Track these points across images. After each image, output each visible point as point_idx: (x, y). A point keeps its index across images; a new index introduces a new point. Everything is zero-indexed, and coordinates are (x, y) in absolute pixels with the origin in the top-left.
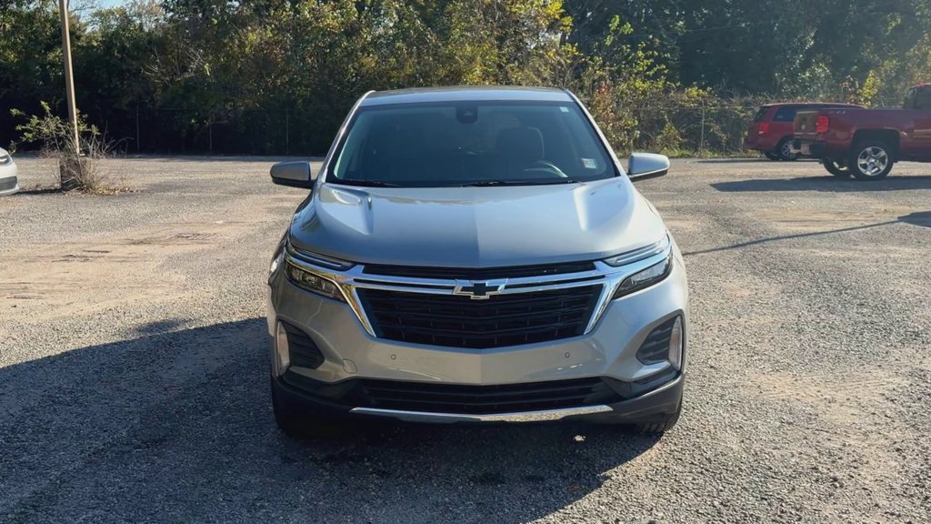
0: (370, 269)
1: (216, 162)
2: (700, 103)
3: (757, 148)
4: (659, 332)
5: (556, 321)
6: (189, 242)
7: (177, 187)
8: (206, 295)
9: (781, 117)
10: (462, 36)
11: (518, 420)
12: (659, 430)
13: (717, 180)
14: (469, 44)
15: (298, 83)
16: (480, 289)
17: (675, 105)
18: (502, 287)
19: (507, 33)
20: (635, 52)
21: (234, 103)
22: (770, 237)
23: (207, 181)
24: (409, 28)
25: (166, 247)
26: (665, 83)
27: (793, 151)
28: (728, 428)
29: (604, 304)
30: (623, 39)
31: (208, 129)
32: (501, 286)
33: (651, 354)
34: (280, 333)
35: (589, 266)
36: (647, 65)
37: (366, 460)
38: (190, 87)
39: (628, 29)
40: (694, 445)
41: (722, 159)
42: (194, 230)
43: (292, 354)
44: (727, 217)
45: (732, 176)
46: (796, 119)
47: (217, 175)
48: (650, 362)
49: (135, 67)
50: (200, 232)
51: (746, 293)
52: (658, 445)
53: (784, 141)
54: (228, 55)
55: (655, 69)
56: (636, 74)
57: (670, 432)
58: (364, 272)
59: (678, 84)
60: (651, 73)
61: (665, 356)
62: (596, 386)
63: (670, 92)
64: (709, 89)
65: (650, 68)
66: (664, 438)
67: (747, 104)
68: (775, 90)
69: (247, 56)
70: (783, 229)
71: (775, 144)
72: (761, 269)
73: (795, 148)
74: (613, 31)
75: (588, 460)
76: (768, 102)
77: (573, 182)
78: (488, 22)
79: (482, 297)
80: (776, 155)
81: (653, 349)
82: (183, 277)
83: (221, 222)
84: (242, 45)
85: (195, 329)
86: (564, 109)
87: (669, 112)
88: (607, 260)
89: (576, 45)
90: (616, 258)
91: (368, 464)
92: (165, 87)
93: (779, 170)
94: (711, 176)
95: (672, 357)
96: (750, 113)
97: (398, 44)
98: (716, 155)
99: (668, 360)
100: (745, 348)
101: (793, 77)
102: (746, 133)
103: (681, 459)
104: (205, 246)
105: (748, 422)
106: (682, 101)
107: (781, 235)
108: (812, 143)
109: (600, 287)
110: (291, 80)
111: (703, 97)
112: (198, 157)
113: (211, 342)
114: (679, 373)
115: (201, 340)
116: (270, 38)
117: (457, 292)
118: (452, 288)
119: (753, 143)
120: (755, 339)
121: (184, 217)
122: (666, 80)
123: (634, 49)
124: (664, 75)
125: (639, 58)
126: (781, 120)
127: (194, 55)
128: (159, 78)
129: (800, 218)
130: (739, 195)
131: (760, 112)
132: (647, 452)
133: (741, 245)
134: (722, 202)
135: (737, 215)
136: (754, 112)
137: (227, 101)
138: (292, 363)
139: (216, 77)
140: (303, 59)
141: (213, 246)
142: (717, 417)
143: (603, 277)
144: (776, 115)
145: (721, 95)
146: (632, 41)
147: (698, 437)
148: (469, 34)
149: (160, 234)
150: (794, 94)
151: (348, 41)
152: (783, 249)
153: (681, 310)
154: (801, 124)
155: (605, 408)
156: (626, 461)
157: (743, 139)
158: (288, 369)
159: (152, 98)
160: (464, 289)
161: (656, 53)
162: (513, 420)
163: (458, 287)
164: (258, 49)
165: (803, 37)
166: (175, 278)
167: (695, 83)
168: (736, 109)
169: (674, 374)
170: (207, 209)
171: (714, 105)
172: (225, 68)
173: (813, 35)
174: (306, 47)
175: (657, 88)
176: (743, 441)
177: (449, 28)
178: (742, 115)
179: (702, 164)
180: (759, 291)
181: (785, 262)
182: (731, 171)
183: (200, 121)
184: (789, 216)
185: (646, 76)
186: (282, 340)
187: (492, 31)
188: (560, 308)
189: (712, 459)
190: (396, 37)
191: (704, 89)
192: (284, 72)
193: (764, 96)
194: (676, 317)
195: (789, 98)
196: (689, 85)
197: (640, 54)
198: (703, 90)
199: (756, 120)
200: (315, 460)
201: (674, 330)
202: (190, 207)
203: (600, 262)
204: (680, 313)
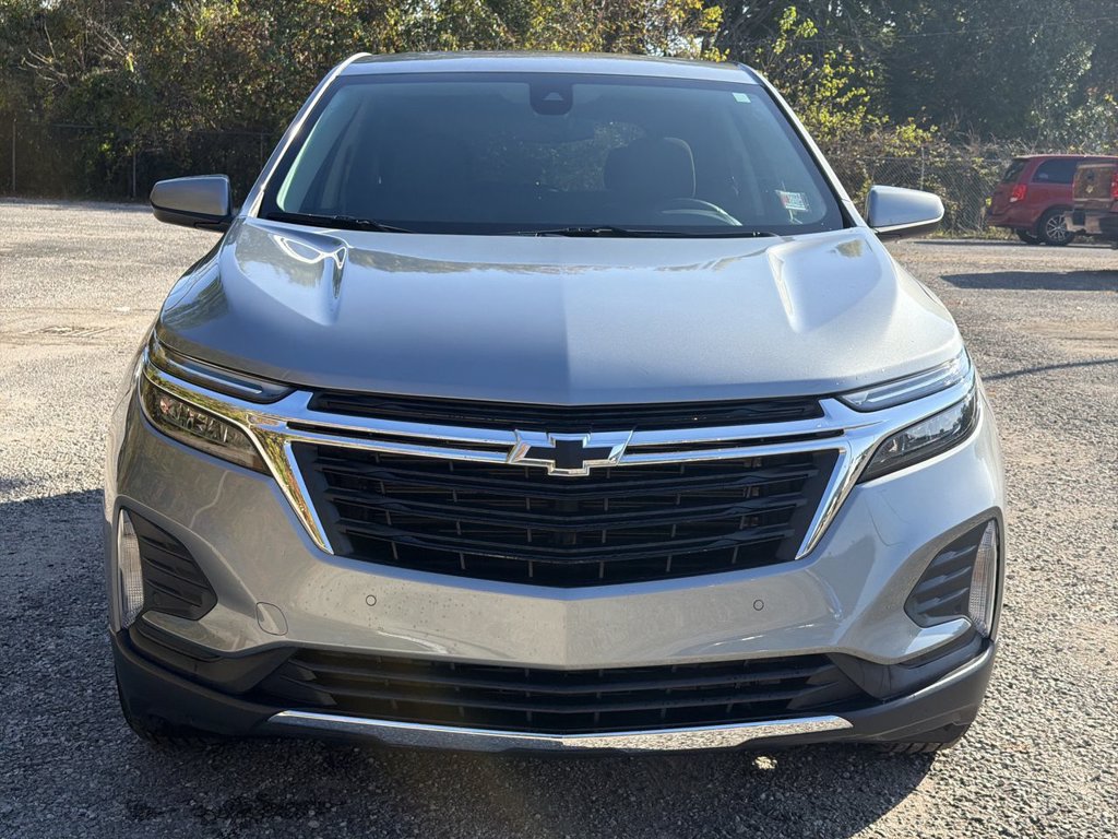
0: (326, 400)
1: (139, 214)
2: (919, 151)
3: (1006, 225)
4: (952, 555)
5: (735, 529)
6: (63, 340)
7: (62, 251)
8: (65, 435)
9: (1045, 176)
10: (548, 29)
11: (643, 747)
12: (928, 750)
13: (950, 271)
14: (559, 42)
15: (281, 93)
16: (569, 454)
17: (880, 152)
18: (618, 449)
19: (619, 28)
20: (820, 66)
21: (175, 119)
22: (1056, 363)
23: (115, 242)
24: (463, 12)
25: (20, 348)
26: (865, 117)
27: (1071, 228)
28: (1062, 744)
29: (838, 493)
30: (800, 45)
31: (130, 160)
32: (617, 447)
33: (936, 602)
34: (125, 535)
35: (808, 408)
36: (838, 88)
37: (312, 813)
38: (100, 92)
39: (809, 28)
40: (1000, 785)
41: (950, 240)
42: (77, 320)
43: (150, 584)
44: (977, 330)
45: (973, 264)
46: (1077, 177)
47: (137, 234)
48: (931, 620)
49: (11, 55)
50: (86, 325)
51: (1035, 460)
52: (926, 784)
53: (1055, 212)
54: (168, 43)
55: (850, 95)
56: (820, 102)
57: (946, 751)
58: (311, 407)
59: (885, 119)
60: (844, 100)
61: (960, 608)
62: (817, 675)
63: (872, 131)
64: (934, 128)
65: (842, 93)
66: (937, 765)
67: (991, 155)
68: (1032, 135)
69: (197, 45)
70: (1073, 351)
71: (1034, 219)
72: (1053, 418)
73: (1075, 223)
74: (787, 31)
75: (786, 819)
76: (1023, 152)
77: (762, 235)
78: (590, 9)
79: (573, 472)
80: (1033, 235)
81: (940, 592)
82: (32, 403)
83: (126, 309)
84: (190, 27)
85: (26, 501)
86: (741, 98)
87: (870, 164)
88: (847, 397)
89: (728, 51)
90: (866, 393)
91: (313, 824)
92: (60, 90)
93: (1045, 258)
94: (941, 264)
95: (975, 609)
96: (995, 169)
97: (445, 37)
98: (941, 234)
99: (967, 613)
100: (1058, 567)
101: (1058, 116)
102: (989, 202)
103: (979, 821)
104: (89, 350)
105: (1097, 732)
106: (890, 146)
107: (1071, 361)
108: (1103, 216)
109: (832, 457)
110: (269, 87)
111: (924, 141)
112: (111, 205)
113: (50, 527)
114: (987, 642)
115: (30, 525)
116: (236, 17)
117: (517, 458)
118: (507, 449)
119: (1000, 217)
120: (1072, 551)
121: (62, 298)
122: (867, 113)
123: (817, 62)
124: (864, 104)
125: (826, 76)
126: (1044, 180)
127: (111, 40)
128: (50, 74)
129: (1098, 333)
130: (991, 295)
131: (1011, 168)
132: (905, 801)
133: (1010, 375)
134: (966, 304)
135: (993, 326)
136: (1001, 168)
137: (164, 115)
138: (149, 605)
139: (146, 77)
140: (291, 55)
141: (103, 349)
142: (1036, 718)
143: (839, 433)
144: (1036, 174)
145: (952, 139)
146: (816, 49)
147: (1006, 766)
148: (558, 26)
149: (14, 326)
150: (1063, 143)
151: (365, 30)
152: (1082, 385)
153: (996, 510)
154: (1085, 185)
155: (834, 722)
156: (867, 823)
157: (983, 210)
158: (139, 617)
159: (39, 106)
160: (534, 452)
161: (852, 70)
162: (632, 746)
163: (521, 446)
164: (218, 34)
165: (1074, 57)
166: (18, 402)
167: (910, 119)
168: (974, 162)
169: (976, 644)
170: (106, 287)
171: (940, 155)
172: (162, 63)
173: (1089, 53)
174: (295, 34)
175: (852, 125)
176: (1098, 778)
177: (527, 15)
178: (983, 171)
179: (921, 247)
180: (1059, 457)
181: (1090, 407)
182: (970, 258)
183: (117, 147)
184: (1079, 330)
185: (834, 105)
186: (128, 548)
187: (595, 23)
188: (744, 500)
189: (1045, 822)
190: (442, 27)
191: (926, 129)
192: (257, 74)
193: (1018, 144)
194: (985, 525)
195: (1056, 148)
196: (903, 122)
197: (828, 69)
198: (924, 131)
199: (1006, 181)
200: (201, 812)
201: (981, 550)
202: (79, 281)
203: (833, 400)
204: (994, 516)
